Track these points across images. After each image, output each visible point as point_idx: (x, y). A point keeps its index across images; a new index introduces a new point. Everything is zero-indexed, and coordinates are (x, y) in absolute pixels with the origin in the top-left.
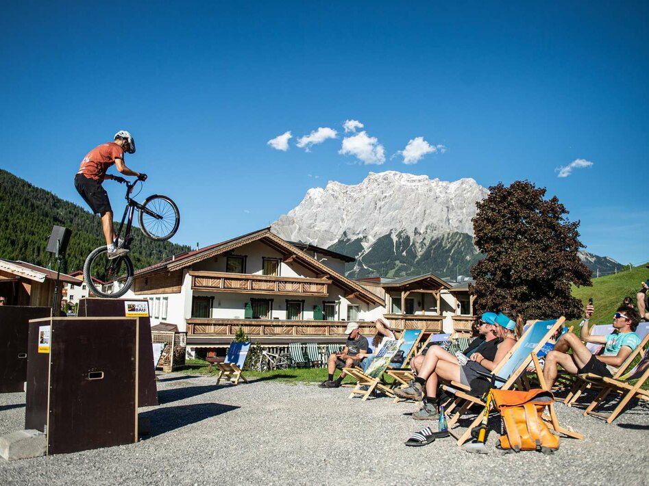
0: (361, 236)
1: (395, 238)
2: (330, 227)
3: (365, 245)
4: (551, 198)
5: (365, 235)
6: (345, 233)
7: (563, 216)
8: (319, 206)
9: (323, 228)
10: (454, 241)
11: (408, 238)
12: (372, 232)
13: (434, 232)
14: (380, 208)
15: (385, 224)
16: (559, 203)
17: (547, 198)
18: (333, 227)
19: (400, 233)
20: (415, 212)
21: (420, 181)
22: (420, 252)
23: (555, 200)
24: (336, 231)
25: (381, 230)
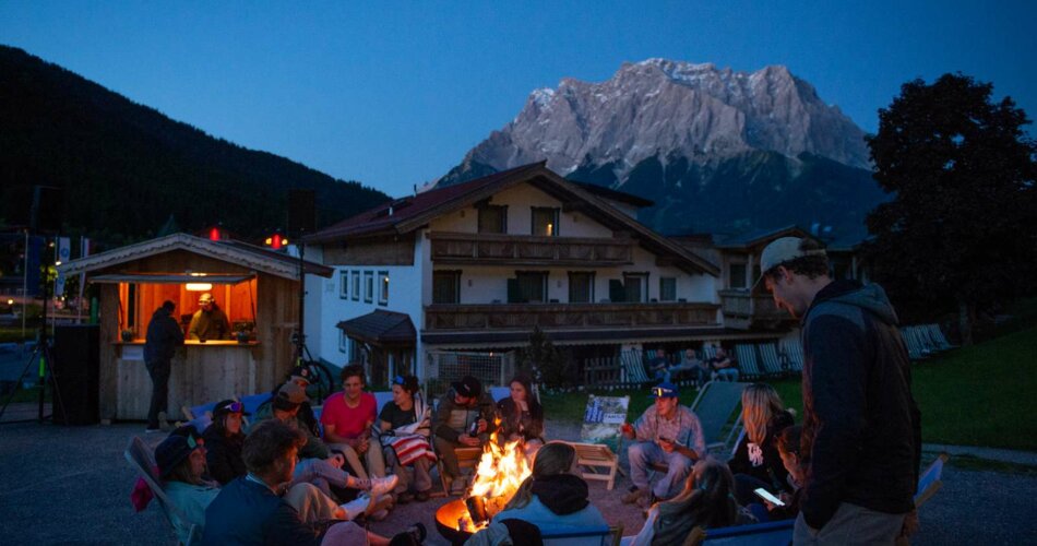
0: (611, 159)
1: (664, 161)
2: (566, 147)
3: (619, 172)
4: (1000, 100)
5: (618, 157)
6: (588, 157)
7: (1023, 128)
8: (548, 116)
9: (556, 149)
10: (755, 163)
11: (684, 160)
12: (631, 153)
13: (725, 149)
14: (641, 116)
15: (647, 141)
16: (1016, 108)
17: (995, 99)
18: (570, 147)
19: (672, 153)
20: (695, 120)
21: (701, 72)
22: (704, 181)
23: (1007, 102)
24: (574, 153)
25: (640, 150)
